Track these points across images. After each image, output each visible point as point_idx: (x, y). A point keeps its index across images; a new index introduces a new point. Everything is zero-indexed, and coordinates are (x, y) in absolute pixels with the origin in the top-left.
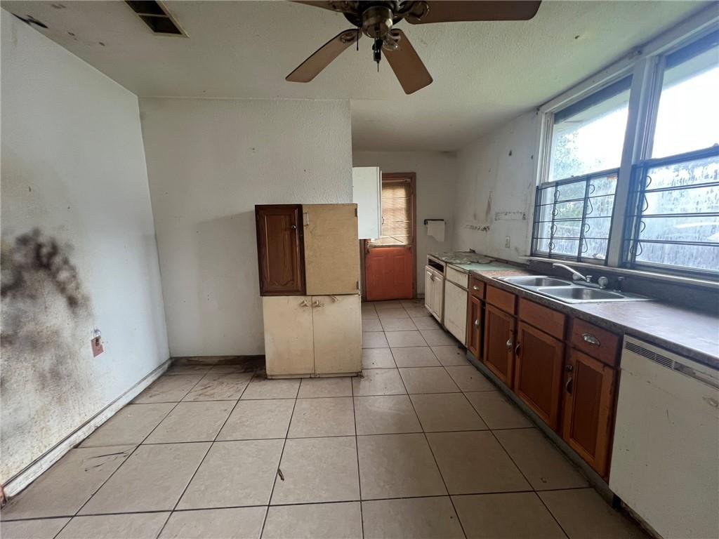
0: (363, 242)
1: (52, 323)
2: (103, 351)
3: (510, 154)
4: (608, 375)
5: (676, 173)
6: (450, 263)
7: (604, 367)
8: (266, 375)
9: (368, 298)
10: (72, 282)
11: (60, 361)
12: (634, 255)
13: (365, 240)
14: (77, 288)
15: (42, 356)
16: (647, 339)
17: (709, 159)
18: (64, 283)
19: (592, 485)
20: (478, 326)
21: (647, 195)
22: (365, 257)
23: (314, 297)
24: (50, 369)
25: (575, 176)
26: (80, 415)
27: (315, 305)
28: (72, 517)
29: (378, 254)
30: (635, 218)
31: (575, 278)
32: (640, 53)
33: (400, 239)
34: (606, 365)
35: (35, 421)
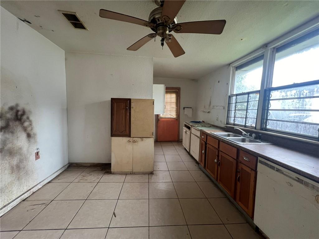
0: (157, 116)
1: (20, 144)
2: (39, 158)
3: (219, 82)
4: (253, 173)
5: (281, 93)
6: (193, 126)
7: (251, 170)
8: (111, 172)
9: (158, 141)
10: (29, 127)
11: (21, 161)
12: (266, 125)
13: (158, 115)
14: (32, 130)
15: (13, 158)
16: (267, 158)
17: (292, 89)
18: (26, 127)
19: (248, 222)
20: (204, 153)
21: (271, 101)
22: (158, 122)
23: (134, 138)
24: (16, 165)
25: (244, 92)
26: (27, 186)
27: (134, 142)
28: (20, 231)
29: (163, 121)
30: (266, 110)
31: (243, 134)
32: (266, 46)
33: (173, 115)
34: (252, 169)
35: (7, 187)
